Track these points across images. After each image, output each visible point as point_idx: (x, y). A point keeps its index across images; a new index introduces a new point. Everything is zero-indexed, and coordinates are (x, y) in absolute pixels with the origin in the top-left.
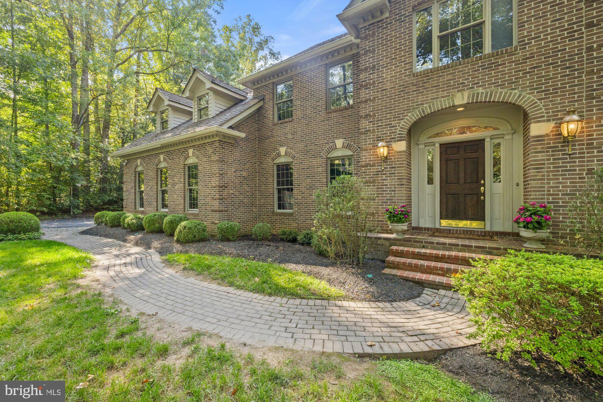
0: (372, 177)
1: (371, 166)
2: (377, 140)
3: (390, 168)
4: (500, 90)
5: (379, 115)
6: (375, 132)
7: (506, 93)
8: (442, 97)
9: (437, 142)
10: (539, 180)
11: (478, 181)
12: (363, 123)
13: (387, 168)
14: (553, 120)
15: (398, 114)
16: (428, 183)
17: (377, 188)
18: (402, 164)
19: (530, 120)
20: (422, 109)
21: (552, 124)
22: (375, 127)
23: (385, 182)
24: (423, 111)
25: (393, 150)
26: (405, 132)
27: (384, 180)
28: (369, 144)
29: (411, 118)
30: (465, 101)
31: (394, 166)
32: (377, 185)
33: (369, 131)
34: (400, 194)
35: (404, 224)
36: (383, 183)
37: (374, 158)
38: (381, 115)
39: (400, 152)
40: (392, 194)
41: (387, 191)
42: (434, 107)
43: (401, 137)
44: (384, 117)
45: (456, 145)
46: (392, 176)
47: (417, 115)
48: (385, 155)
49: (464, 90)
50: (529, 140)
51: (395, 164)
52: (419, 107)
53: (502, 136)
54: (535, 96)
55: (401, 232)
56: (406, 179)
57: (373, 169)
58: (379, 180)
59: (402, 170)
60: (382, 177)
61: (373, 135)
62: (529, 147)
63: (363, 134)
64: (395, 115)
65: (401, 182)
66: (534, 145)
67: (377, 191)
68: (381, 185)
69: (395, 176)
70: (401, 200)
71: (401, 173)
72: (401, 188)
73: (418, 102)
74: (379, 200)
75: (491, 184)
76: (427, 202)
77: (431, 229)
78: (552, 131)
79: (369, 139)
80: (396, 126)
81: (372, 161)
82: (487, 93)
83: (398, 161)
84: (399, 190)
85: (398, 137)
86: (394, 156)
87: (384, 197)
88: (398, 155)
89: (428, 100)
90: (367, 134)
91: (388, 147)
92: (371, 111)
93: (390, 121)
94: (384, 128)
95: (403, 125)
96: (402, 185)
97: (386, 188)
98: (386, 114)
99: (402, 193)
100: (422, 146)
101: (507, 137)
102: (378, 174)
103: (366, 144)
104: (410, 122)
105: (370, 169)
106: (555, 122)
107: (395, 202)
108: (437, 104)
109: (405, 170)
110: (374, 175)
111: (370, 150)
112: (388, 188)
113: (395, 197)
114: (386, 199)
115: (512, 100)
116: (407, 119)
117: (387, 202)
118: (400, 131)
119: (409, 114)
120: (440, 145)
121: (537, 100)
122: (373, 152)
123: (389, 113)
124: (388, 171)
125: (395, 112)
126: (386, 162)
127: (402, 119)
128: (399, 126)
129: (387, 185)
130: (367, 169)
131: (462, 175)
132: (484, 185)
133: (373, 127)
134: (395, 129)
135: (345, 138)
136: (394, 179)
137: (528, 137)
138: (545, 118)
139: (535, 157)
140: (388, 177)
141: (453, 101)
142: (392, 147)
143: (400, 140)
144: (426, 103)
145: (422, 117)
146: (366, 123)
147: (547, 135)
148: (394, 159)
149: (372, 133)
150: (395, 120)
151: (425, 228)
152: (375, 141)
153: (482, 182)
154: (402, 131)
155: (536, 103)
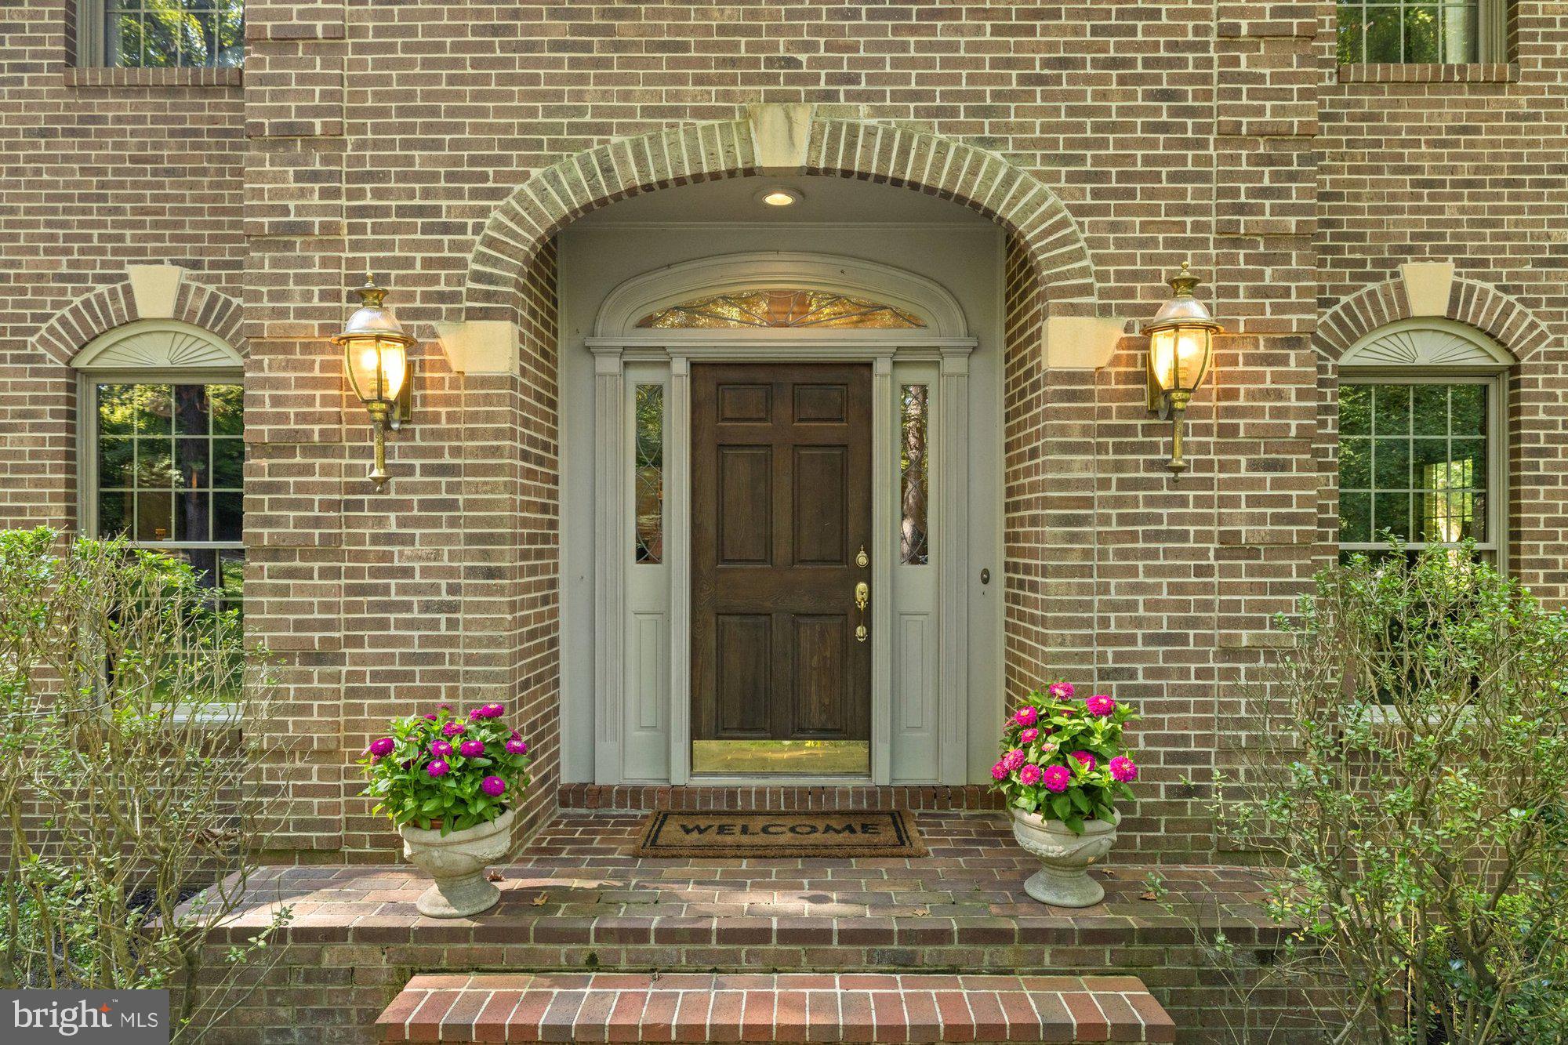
0: (317, 522)
1: (311, 451)
2: (351, 298)
3: (427, 470)
4: (939, 136)
5: (361, 145)
6: (338, 245)
7: (961, 153)
8: (699, 113)
9: (680, 351)
10: (1072, 571)
11: (844, 556)
12: (261, 176)
13: (409, 470)
14: (1122, 310)
15: (474, 161)
16: (642, 555)
17: (351, 590)
18: (495, 452)
19: (1041, 297)
20: (602, 157)
21: (1113, 330)
22: (337, 211)
23: (400, 557)
24: (607, 171)
25: (445, 366)
26: (510, 272)
27: (390, 539)
28: (302, 313)
29: (542, 193)
30: (800, 160)
31: (447, 460)
32: (352, 573)
33: (304, 229)
34: (481, 624)
35: (486, 828)
36: (387, 556)
37: (336, 401)
38: (376, 145)
39: (484, 382)
40: (434, 624)
41: (407, 607)
42: (658, 156)
43: (488, 296)
44: (396, 161)
45: (761, 376)
46: (435, 522)
47: (575, 185)
48: (393, 392)
49: (794, 98)
50: (1035, 387)
51: (456, 452)
52: (587, 144)
53: (931, 357)
54: (1060, 192)
55: (470, 873)
56: (514, 539)
57: (326, 471)
58: (359, 539)
59: (494, 488)
60: (381, 522)
61: (324, 263)
62: (1035, 420)
63: (263, 244)
64: (457, 161)
65: (486, 555)
66: (1057, 415)
67: (351, 607)
68: (375, 573)
69: (453, 522)
70: (488, 660)
71: (488, 505)
72: (487, 591)
73: (581, 111)
74: (362, 660)
75: (893, 564)
76: (631, 650)
77: (650, 793)
78: (1116, 361)
79: (301, 279)
80: (461, 229)
81: (320, 419)
82: (889, 136)
83: (472, 434)
84: (478, 607)
85: (473, 295)
86: (447, 401)
87: (391, 641)
88: (473, 400)
89: (630, 113)
90: (289, 246)
91: (408, 342)
92: (317, 112)
93: (426, 194)
94: (395, 229)
95: (499, 226)
96: (491, 573)
97: (403, 590)
98: (407, 145)
99: (496, 624)
100: (610, 365)
101: (953, 365)
102: (359, 505)
103: (282, 313)
104: (539, 217)
105: (308, 470)
106: (1125, 320)
107: (453, 676)
108: (674, 144)
109: (511, 488)
110: (334, 505)
111: (307, 348)
112: (418, 590)
113: (452, 642)
114: (407, 659)
115: (979, 194)
116: (521, 198)
117: (409, 676)
118: (482, 258)
119: (535, 172)
120: (694, 366)
121: (1066, 212)
122: (324, 367)
123: (424, 145)
124: (414, 488)
125: (456, 145)
126: (405, 434)
127: (494, 194)
128: (478, 228)
129: (407, 572)
130: (290, 470)
131: (782, 523)
132: (867, 574)
133: (324, 210)
134: (455, 246)
135: (195, 265)
136: (448, 539)
137: (1029, 374)
138: (1094, 300)
139: (1060, 466)
140: (418, 522)
141: (748, 141)
142: (437, 349)
143: (485, 315)
144: (623, 129)
145: (603, 202)
146: (277, 178)
147: (1100, 375)
148: (451, 417)
149: (321, 245)
150: (458, 194)
151: (622, 792)
152: (336, 295)
153: (862, 559)
154: (496, 262)
155: (1064, 224)
